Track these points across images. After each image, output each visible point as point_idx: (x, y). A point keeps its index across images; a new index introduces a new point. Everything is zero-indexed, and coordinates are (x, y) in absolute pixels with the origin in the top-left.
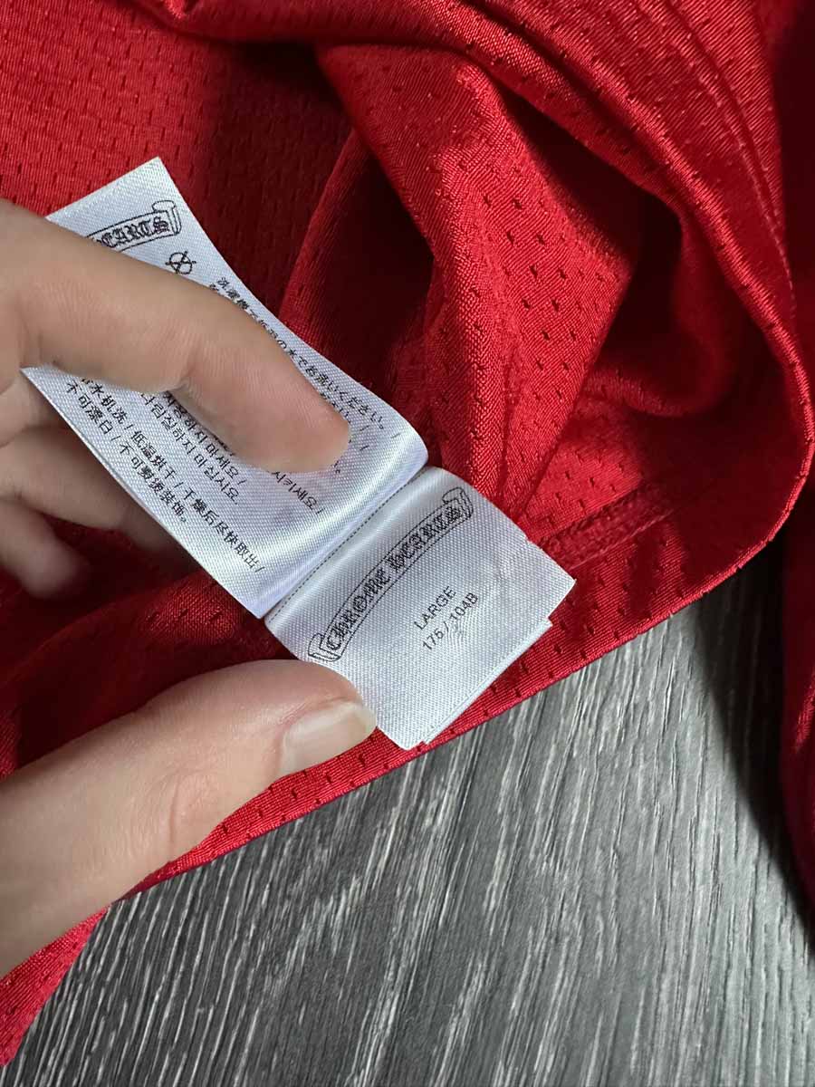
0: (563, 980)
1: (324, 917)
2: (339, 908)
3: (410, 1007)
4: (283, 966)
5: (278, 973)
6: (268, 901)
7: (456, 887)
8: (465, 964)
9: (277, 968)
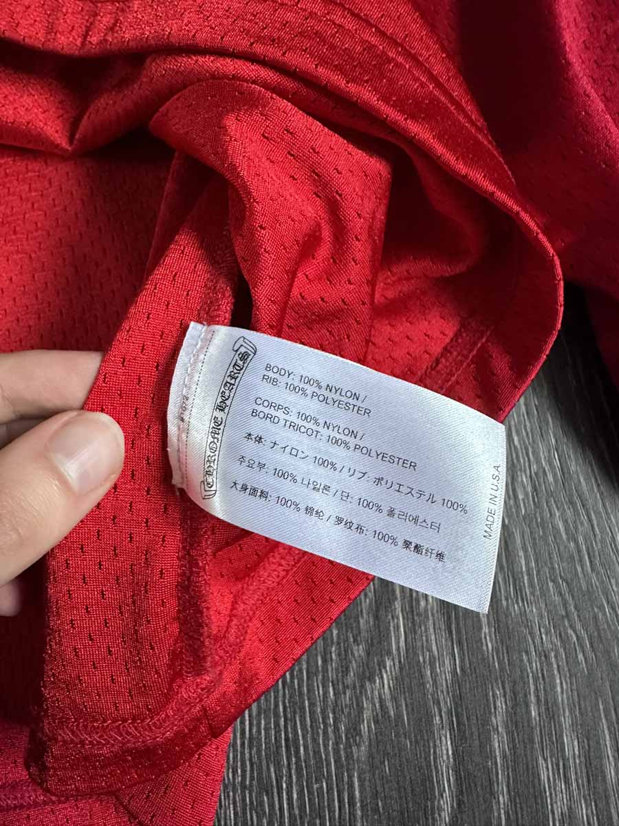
0: (561, 683)
1: (376, 693)
2: (385, 682)
3: (460, 738)
4: (361, 736)
5: (360, 741)
6: (335, 694)
7: (460, 643)
8: (487, 695)
9: (357, 738)
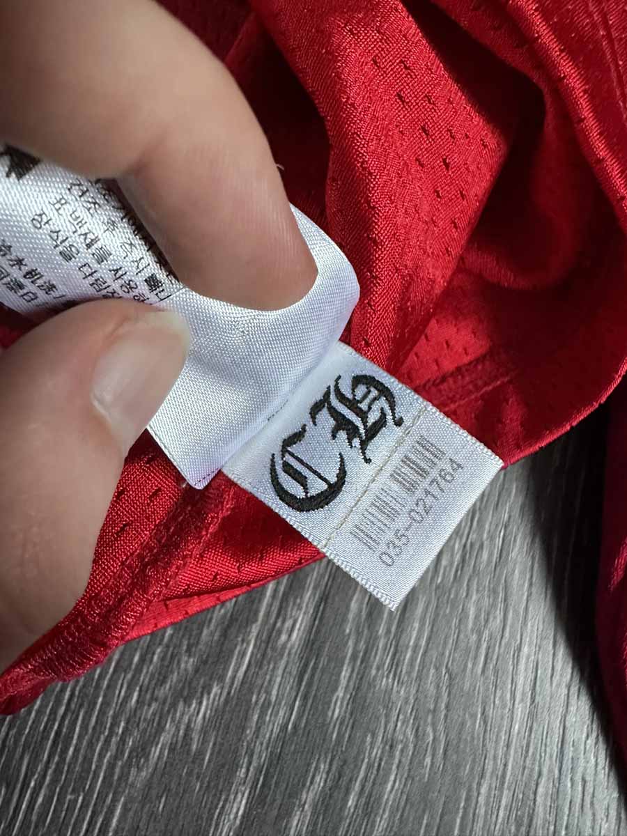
0: (395, 782)
1: (186, 719)
2: (201, 710)
3: (258, 801)
4: (147, 760)
5: (143, 766)
6: (138, 701)
7: (305, 698)
8: (309, 765)
9: (142, 760)
